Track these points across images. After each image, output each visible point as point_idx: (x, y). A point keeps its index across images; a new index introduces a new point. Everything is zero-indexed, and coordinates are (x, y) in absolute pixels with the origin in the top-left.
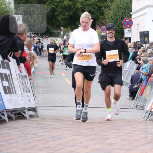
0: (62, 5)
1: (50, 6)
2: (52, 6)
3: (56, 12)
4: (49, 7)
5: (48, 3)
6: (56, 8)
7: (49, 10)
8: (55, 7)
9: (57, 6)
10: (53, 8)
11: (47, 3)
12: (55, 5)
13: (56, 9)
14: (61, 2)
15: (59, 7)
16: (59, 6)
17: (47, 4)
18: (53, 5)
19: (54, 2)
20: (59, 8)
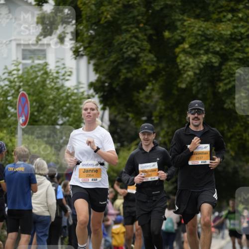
0: (243, 52)
1: (195, 56)
2: (205, 58)
3: (221, 81)
4: (191, 60)
5: (186, 46)
6: (221, 64)
7: (190, 73)
8: (215, 60)
9: (224, 57)
10: (209, 66)
11: (181, 46)
12: (216, 53)
13: (219, 68)
14: (239, 41)
15: (235, 60)
16: (233, 54)
17: (184, 51)
18: (207, 52)
19: (209, 39)
20: (231, 63)
